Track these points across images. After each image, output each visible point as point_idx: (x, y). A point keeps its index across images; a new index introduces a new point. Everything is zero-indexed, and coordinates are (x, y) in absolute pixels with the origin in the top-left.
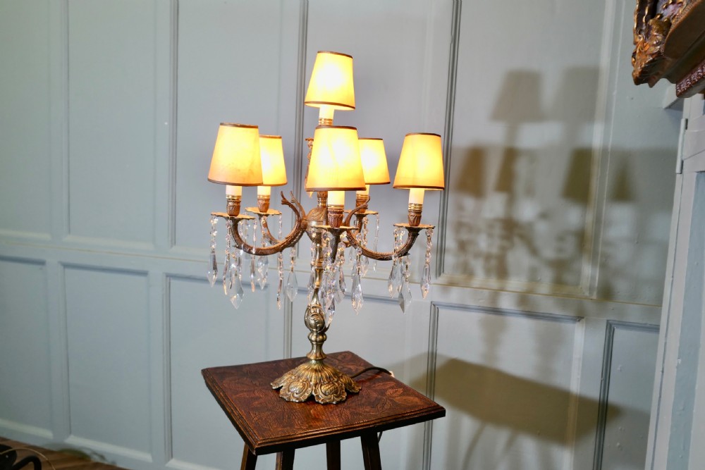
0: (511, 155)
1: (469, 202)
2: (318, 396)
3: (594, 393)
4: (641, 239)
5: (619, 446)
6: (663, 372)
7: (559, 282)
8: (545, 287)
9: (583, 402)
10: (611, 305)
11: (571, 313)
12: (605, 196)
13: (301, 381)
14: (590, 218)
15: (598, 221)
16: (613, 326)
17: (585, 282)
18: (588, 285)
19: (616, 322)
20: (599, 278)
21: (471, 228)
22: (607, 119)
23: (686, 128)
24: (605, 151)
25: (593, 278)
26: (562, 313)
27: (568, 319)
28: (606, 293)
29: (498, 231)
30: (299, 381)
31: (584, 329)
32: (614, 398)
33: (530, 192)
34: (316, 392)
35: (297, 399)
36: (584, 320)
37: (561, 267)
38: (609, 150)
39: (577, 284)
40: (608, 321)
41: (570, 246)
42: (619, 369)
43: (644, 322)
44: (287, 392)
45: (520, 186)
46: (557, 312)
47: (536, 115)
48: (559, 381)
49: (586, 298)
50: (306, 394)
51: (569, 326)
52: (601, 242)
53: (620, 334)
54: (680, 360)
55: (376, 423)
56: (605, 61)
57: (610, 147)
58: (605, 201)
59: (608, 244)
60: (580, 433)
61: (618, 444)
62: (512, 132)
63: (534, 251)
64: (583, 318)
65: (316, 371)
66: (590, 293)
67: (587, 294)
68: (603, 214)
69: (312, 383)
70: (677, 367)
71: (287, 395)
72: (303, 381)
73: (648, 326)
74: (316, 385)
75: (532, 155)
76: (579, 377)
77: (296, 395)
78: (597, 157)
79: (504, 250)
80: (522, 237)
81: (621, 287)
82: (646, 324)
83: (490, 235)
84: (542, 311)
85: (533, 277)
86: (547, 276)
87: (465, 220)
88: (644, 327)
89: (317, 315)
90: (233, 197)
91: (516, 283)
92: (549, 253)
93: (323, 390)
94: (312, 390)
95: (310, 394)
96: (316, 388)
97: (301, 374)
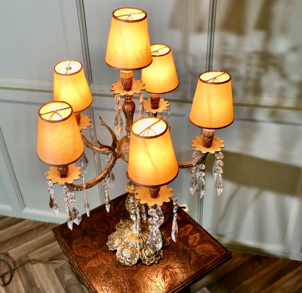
1: (232, 39)
2: (144, 259)
8: (290, 101)
13: (129, 248)
21: (233, 60)
29: (255, 61)
30: (128, 248)
33: (284, 30)
34: (142, 255)
35: (130, 263)
44: (122, 257)
45: (276, 25)
50: (135, 259)
55: (189, 282)
63: (284, 76)
69: (138, 249)
71: (122, 260)
72: (131, 248)
74: (141, 250)
77: (128, 260)
79: (259, 74)
80: (275, 65)
83: (249, 65)
85: (281, 94)
87: (228, 53)
89: (135, 208)
93: (147, 255)
94: (139, 255)
95: (138, 258)
96: (141, 253)
97: (128, 241)
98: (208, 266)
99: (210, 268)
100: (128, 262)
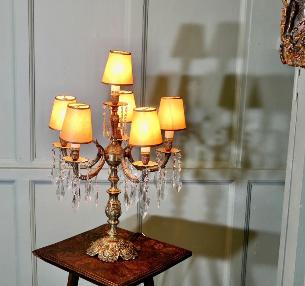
0: (185, 80)
2: (123, 256)
3: (241, 225)
4: (265, 129)
5: (256, 254)
6: (288, 211)
7: (217, 159)
8: (209, 164)
9: (235, 231)
10: (250, 172)
11: (227, 179)
12: (245, 105)
14: (235, 118)
15: (240, 120)
16: (251, 184)
17: (233, 159)
18: (236, 160)
19: (253, 181)
20: (242, 155)
22: (245, 56)
23: (299, 75)
24: (244, 76)
25: (238, 155)
26: (221, 180)
27: (225, 182)
28: (246, 165)
30: (108, 249)
31: (235, 187)
32: (253, 226)
35: (113, 260)
36: (234, 182)
37: (218, 150)
38: (246, 76)
39: (228, 160)
40: (248, 181)
41: (223, 137)
42: (255, 209)
43: (269, 180)
44: (104, 257)
46: (219, 179)
47: (201, 54)
48: (220, 221)
49: (235, 169)
50: (116, 256)
51: (226, 186)
52: (242, 133)
53: (255, 188)
54: (301, 205)
56: (242, 19)
57: (247, 73)
58: (244, 108)
59: (247, 134)
60: (234, 250)
61: (255, 253)
62: (186, 65)
64: (234, 181)
65: (116, 242)
66: (237, 165)
67: (235, 166)
68: (244, 116)
70: (300, 209)
71: (104, 259)
72: (111, 249)
73: (271, 181)
75: (199, 79)
76: (233, 217)
77: (110, 257)
78: (239, 80)
81: (255, 159)
82: (270, 181)
84: (209, 180)
85: (202, 158)
86: (210, 156)
88: (269, 183)
89: (116, 209)
90: (76, 149)
91: (191, 163)
92: (211, 142)
93: (125, 253)
94: (119, 253)
95: (118, 255)
96: (120, 251)
97: (108, 245)
98: (176, 257)
99: (177, 258)
100: (111, 259)
